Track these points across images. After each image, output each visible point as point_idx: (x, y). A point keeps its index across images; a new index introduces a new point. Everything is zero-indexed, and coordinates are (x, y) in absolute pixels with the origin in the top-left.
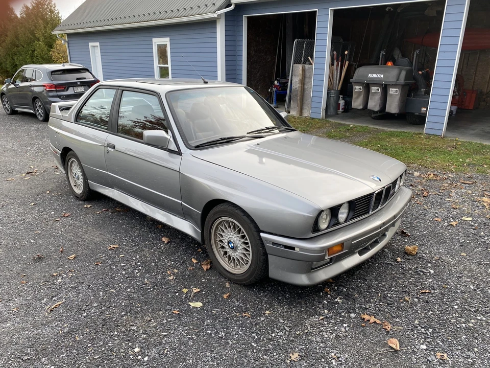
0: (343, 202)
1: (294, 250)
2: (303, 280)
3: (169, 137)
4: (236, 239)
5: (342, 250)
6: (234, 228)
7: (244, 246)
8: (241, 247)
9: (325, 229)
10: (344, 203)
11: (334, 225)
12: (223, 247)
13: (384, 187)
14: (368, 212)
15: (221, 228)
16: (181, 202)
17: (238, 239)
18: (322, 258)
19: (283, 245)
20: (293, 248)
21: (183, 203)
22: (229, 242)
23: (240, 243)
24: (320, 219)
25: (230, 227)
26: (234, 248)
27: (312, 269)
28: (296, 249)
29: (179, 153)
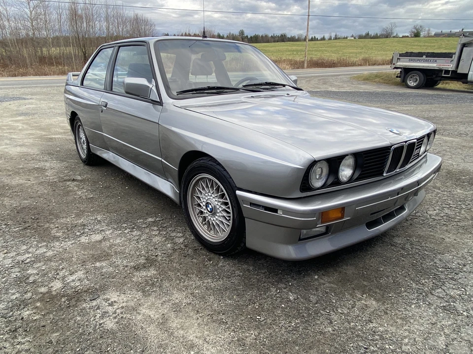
0: (346, 153)
1: (277, 213)
2: (289, 252)
3: (151, 86)
4: (214, 200)
5: (342, 218)
6: (212, 186)
7: (224, 207)
8: (220, 209)
9: (319, 189)
10: (347, 155)
11: (333, 185)
12: (202, 213)
13: (406, 142)
14: (381, 174)
15: (198, 189)
16: (161, 159)
17: (217, 200)
18: (313, 225)
19: (263, 207)
20: (275, 211)
21: (163, 160)
22: (207, 204)
23: (219, 204)
24: (312, 172)
25: (207, 186)
26: (213, 212)
27: (300, 240)
28: (279, 212)
29: (160, 103)
